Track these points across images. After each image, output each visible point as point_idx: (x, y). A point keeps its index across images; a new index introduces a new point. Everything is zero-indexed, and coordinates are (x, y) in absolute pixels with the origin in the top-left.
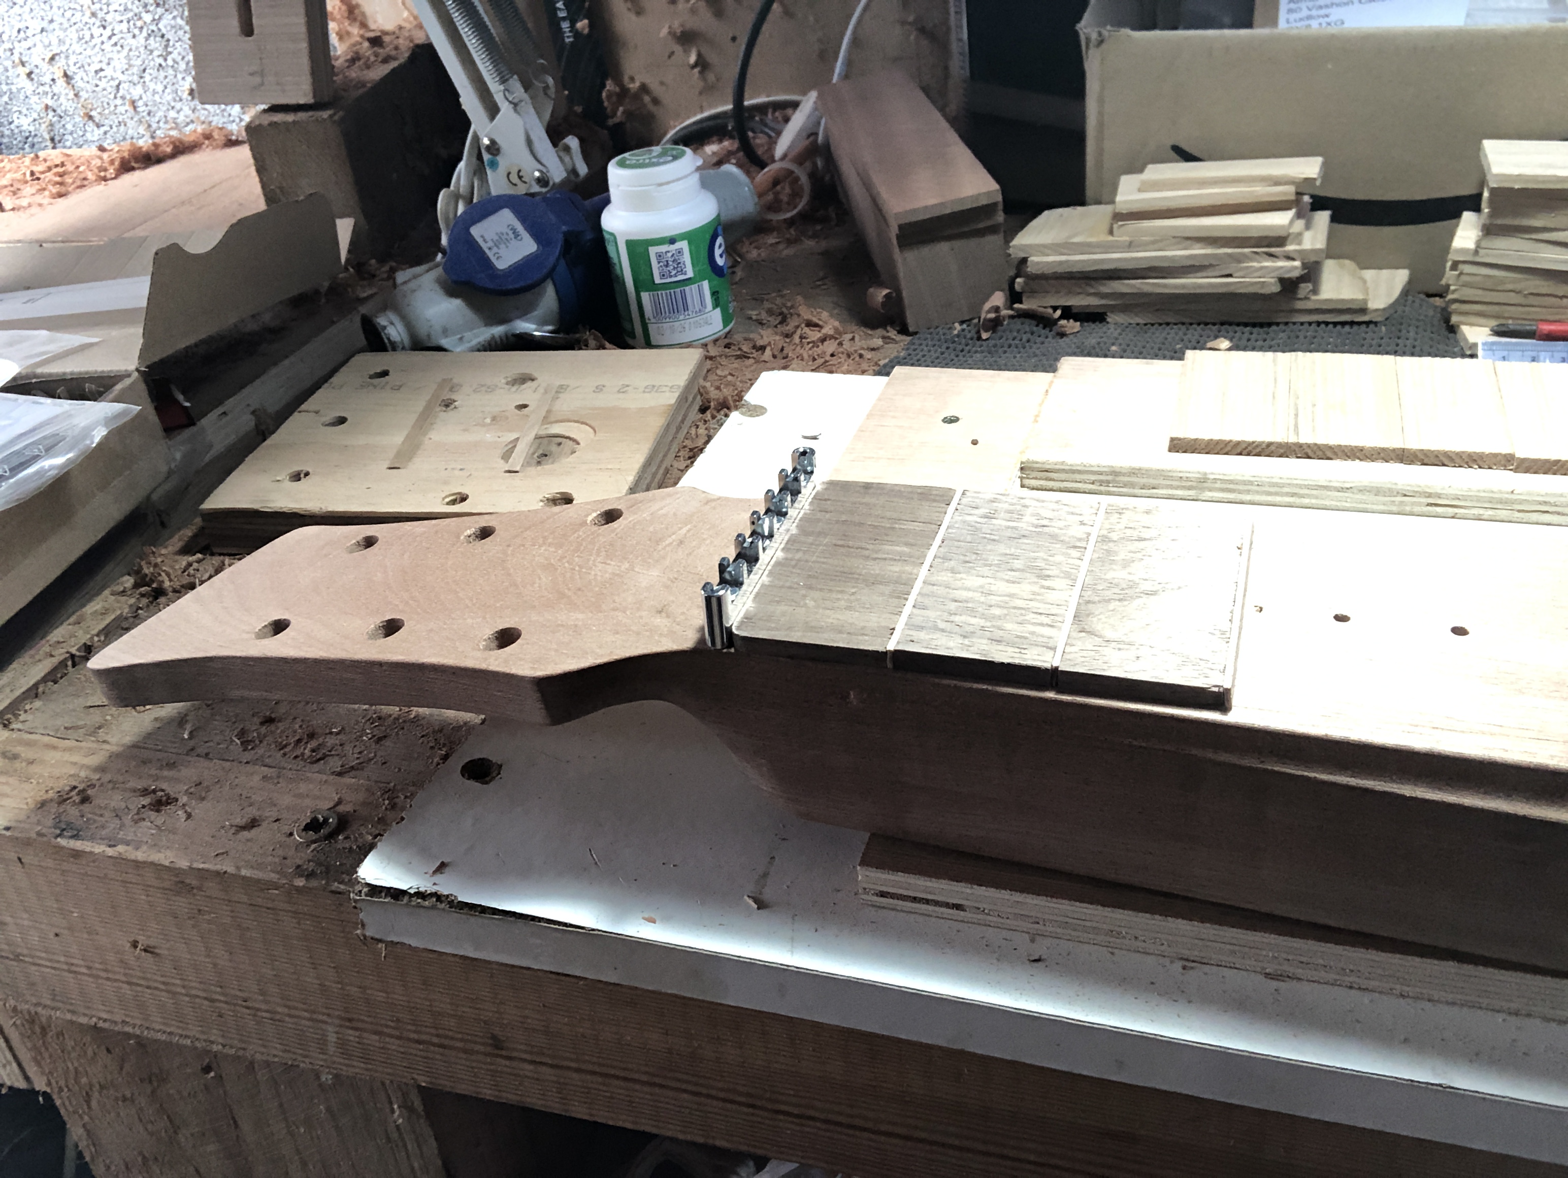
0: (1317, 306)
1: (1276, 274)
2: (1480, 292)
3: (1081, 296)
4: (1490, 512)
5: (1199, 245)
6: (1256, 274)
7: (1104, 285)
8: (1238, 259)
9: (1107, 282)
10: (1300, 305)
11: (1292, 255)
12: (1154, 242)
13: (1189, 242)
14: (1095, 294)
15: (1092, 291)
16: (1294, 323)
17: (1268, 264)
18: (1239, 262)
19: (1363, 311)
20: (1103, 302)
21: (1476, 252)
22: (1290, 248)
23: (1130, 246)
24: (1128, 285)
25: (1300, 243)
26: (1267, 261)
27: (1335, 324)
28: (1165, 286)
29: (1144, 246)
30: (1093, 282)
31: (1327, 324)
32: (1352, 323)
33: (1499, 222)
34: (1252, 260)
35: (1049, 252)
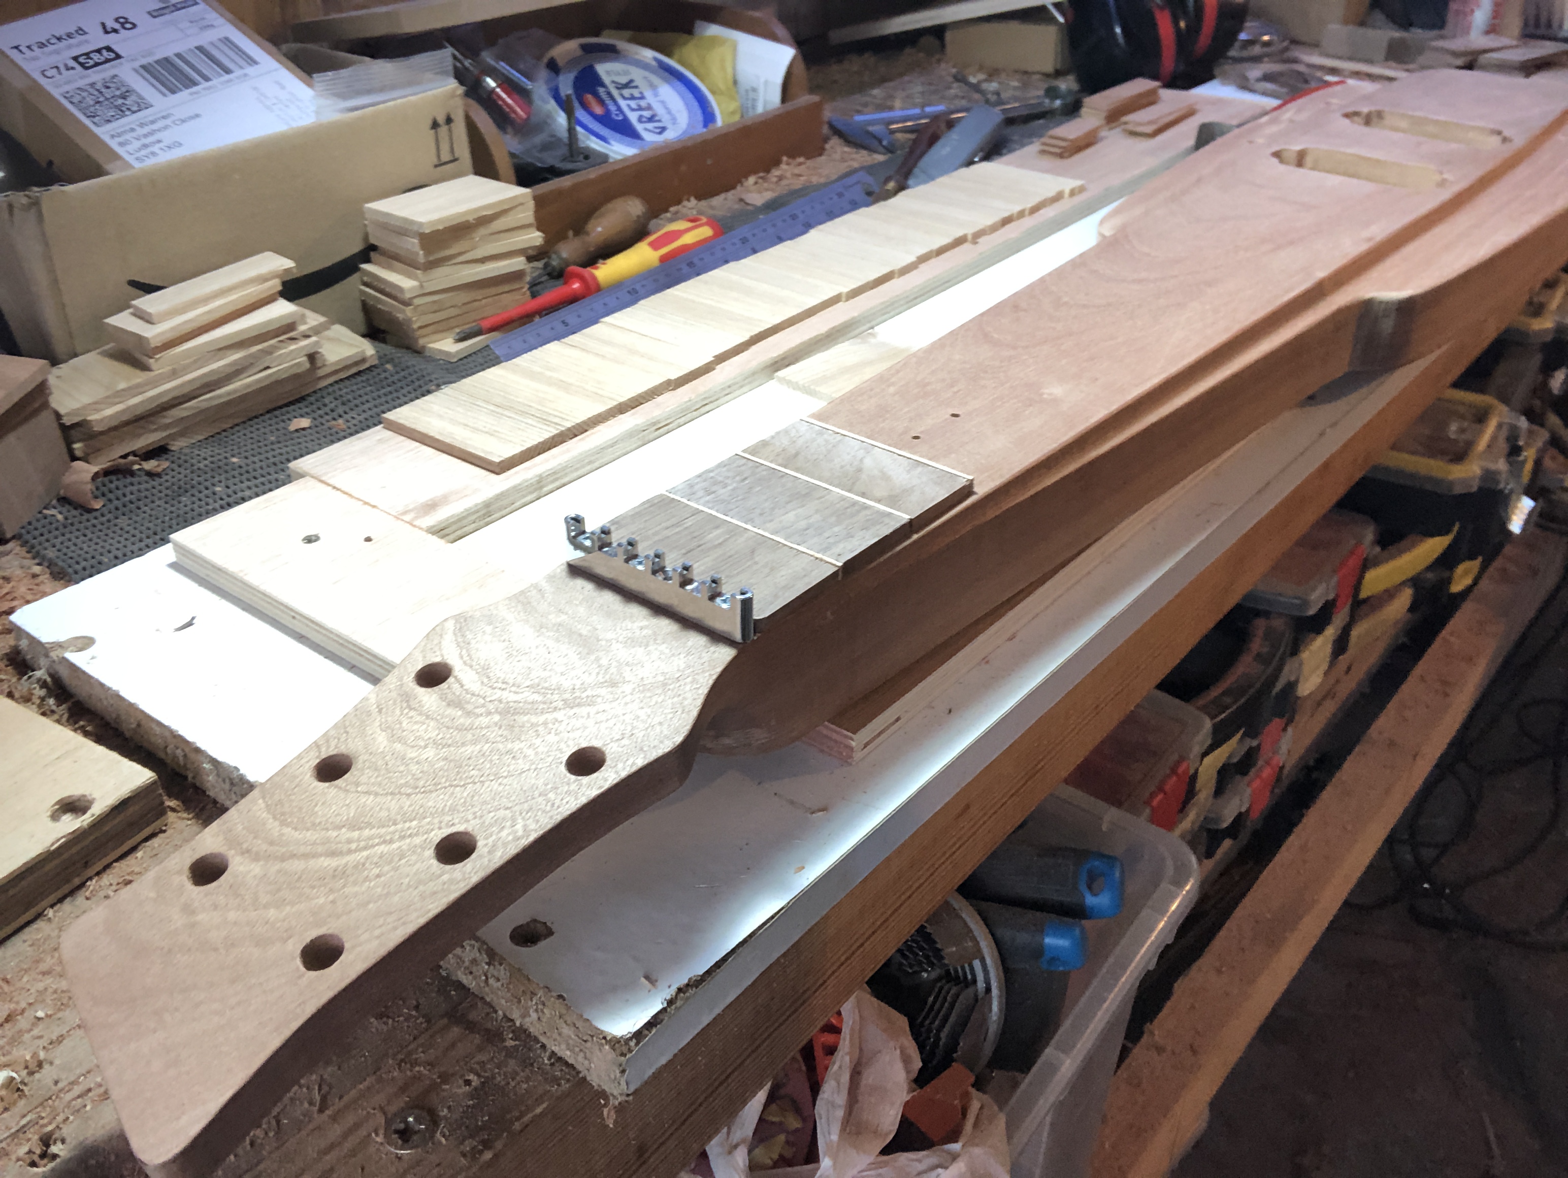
0: (334, 368)
1: (305, 353)
2: (432, 316)
3: (145, 436)
4: (683, 419)
5: (229, 352)
6: (289, 359)
7: (164, 417)
8: (268, 352)
9: (165, 413)
10: (321, 373)
11: (308, 333)
12: (195, 361)
13: (221, 353)
14: (156, 430)
15: (155, 427)
16: (320, 389)
17: (293, 347)
18: (271, 353)
19: (364, 360)
20: (164, 434)
21: (421, 286)
22: (302, 328)
23: (174, 374)
24: (185, 409)
25: (305, 323)
26: (291, 345)
27: (348, 378)
28: (220, 396)
29: (186, 369)
30: (152, 419)
31: (341, 380)
32: (359, 373)
33: (431, 258)
34: (280, 348)
35: (102, 406)
